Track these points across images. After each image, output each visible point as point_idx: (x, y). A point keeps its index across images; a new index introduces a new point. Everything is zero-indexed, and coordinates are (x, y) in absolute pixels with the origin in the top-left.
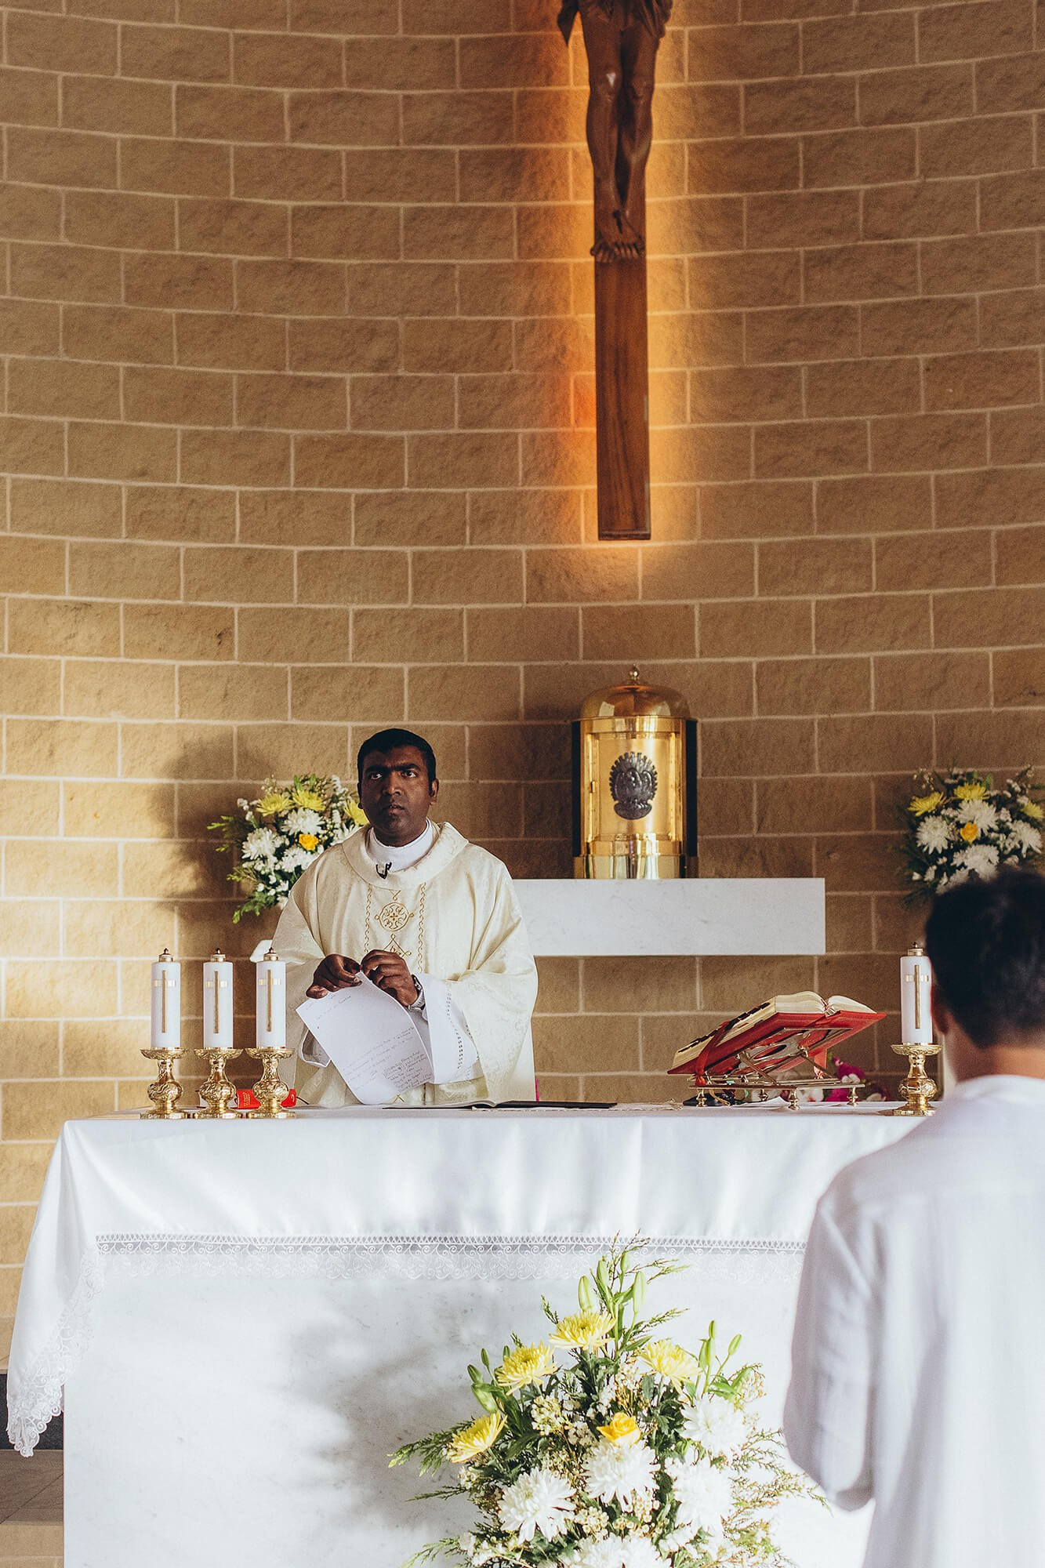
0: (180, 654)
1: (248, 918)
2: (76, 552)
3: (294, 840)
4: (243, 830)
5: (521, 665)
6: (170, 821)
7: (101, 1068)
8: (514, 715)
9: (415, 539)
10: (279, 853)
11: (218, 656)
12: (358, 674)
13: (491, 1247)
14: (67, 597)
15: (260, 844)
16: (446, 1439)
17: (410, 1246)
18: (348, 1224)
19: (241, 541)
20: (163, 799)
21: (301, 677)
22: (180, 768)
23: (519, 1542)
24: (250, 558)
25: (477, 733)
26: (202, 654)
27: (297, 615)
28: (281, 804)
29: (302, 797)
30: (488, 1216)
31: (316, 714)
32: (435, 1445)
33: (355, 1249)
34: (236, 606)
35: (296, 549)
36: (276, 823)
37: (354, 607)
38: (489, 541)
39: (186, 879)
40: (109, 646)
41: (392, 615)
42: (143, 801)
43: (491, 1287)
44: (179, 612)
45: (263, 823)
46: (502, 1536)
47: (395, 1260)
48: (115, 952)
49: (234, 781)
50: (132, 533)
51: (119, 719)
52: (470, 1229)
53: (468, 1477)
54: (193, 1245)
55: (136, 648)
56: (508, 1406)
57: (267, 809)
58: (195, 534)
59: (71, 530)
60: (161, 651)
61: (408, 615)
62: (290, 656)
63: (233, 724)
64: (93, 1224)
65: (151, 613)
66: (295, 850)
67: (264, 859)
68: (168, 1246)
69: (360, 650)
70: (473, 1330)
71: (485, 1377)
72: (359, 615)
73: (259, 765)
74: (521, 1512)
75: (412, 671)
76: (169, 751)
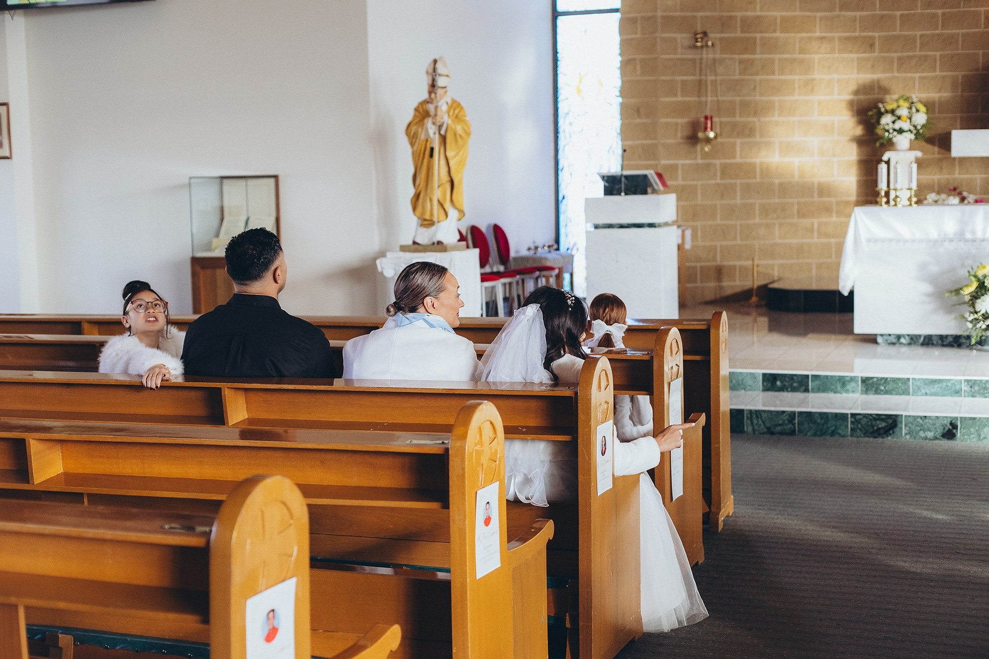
0: (857, 52)
1: (882, 145)
2: (821, 18)
3: (899, 118)
4: (880, 114)
5: (981, 52)
6: (853, 110)
7: (829, 195)
8: (977, 70)
9: (942, 8)
10: (894, 122)
11: (870, 52)
12: (920, 57)
13: (974, 241)
14: (818, 34)
15: (886, 120)
16: (961, 289)
17: (951, 241)
18: (934, 235)
19: (879, 11)
20: (851, 103)
21: (899, 59)
22: (856, 92)
23: (981, 313)
24: (882, 17)
25: (963, 77)
26: (864, 52)
27: (899, 37)
28: (894, 106)
29: (901, 102)
30: (973, 232)
31: (905, 72)
32: (957, 291)
33: (935, 242)
34: (876, 34)
35: (899, 13)
36: (893, 112)
37: (919, 33)
38: (970, 7)
39: (859, 131)
40: (832, 51)
41: (933, 36)
42: (844, 105)
43: (974, 251)
44: (856, 38)
45: (887, 112)
46: (976, 313)
47: (947, 244)
48: (834, 156)
49: (875, 96)
50: (841, 10)
51: (835, 76)
52: (968, 236)
53: (967, 298)
54: (890, 240)
55: (841, 51)
56: (978, 280)
57: (889, 107)
58: (862, 9)
59: (819, 10)
60: (851, 52)
61: (938, 35)
62: (896, 52)
63: (875, 76)
64: (863, 235)
65: (847, 39)
66: (899, 121)
67: (888, 124)
68: (883, 241)
69: (921, 49)
70: (969, 262)
71: (973, 273)
72: (921, 36)
73: (885, 91)
74: (982, 305)
75: (941, 56)
76: (853, 87)
